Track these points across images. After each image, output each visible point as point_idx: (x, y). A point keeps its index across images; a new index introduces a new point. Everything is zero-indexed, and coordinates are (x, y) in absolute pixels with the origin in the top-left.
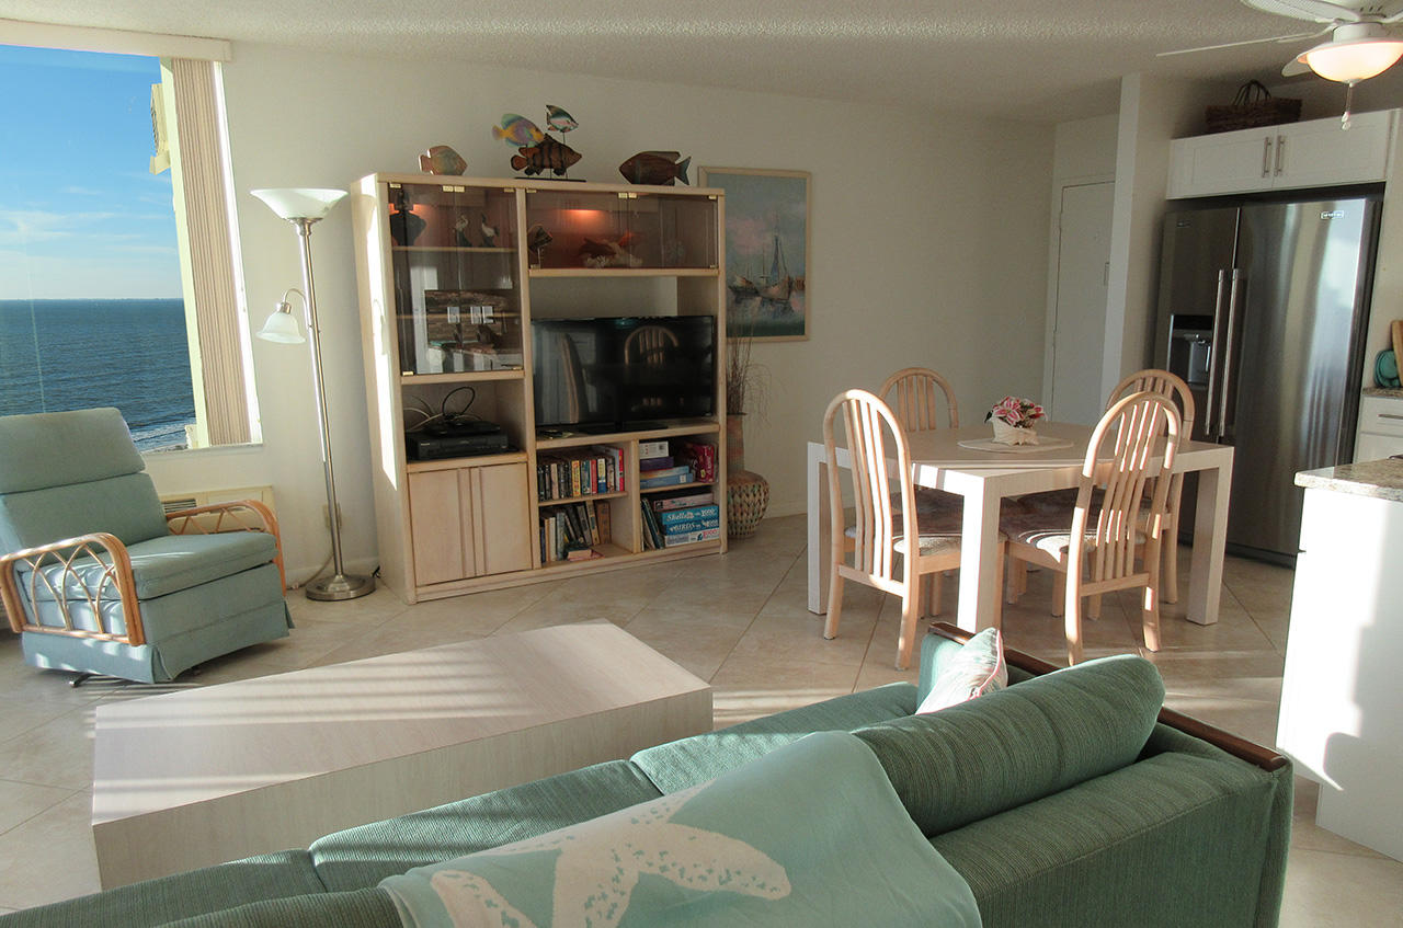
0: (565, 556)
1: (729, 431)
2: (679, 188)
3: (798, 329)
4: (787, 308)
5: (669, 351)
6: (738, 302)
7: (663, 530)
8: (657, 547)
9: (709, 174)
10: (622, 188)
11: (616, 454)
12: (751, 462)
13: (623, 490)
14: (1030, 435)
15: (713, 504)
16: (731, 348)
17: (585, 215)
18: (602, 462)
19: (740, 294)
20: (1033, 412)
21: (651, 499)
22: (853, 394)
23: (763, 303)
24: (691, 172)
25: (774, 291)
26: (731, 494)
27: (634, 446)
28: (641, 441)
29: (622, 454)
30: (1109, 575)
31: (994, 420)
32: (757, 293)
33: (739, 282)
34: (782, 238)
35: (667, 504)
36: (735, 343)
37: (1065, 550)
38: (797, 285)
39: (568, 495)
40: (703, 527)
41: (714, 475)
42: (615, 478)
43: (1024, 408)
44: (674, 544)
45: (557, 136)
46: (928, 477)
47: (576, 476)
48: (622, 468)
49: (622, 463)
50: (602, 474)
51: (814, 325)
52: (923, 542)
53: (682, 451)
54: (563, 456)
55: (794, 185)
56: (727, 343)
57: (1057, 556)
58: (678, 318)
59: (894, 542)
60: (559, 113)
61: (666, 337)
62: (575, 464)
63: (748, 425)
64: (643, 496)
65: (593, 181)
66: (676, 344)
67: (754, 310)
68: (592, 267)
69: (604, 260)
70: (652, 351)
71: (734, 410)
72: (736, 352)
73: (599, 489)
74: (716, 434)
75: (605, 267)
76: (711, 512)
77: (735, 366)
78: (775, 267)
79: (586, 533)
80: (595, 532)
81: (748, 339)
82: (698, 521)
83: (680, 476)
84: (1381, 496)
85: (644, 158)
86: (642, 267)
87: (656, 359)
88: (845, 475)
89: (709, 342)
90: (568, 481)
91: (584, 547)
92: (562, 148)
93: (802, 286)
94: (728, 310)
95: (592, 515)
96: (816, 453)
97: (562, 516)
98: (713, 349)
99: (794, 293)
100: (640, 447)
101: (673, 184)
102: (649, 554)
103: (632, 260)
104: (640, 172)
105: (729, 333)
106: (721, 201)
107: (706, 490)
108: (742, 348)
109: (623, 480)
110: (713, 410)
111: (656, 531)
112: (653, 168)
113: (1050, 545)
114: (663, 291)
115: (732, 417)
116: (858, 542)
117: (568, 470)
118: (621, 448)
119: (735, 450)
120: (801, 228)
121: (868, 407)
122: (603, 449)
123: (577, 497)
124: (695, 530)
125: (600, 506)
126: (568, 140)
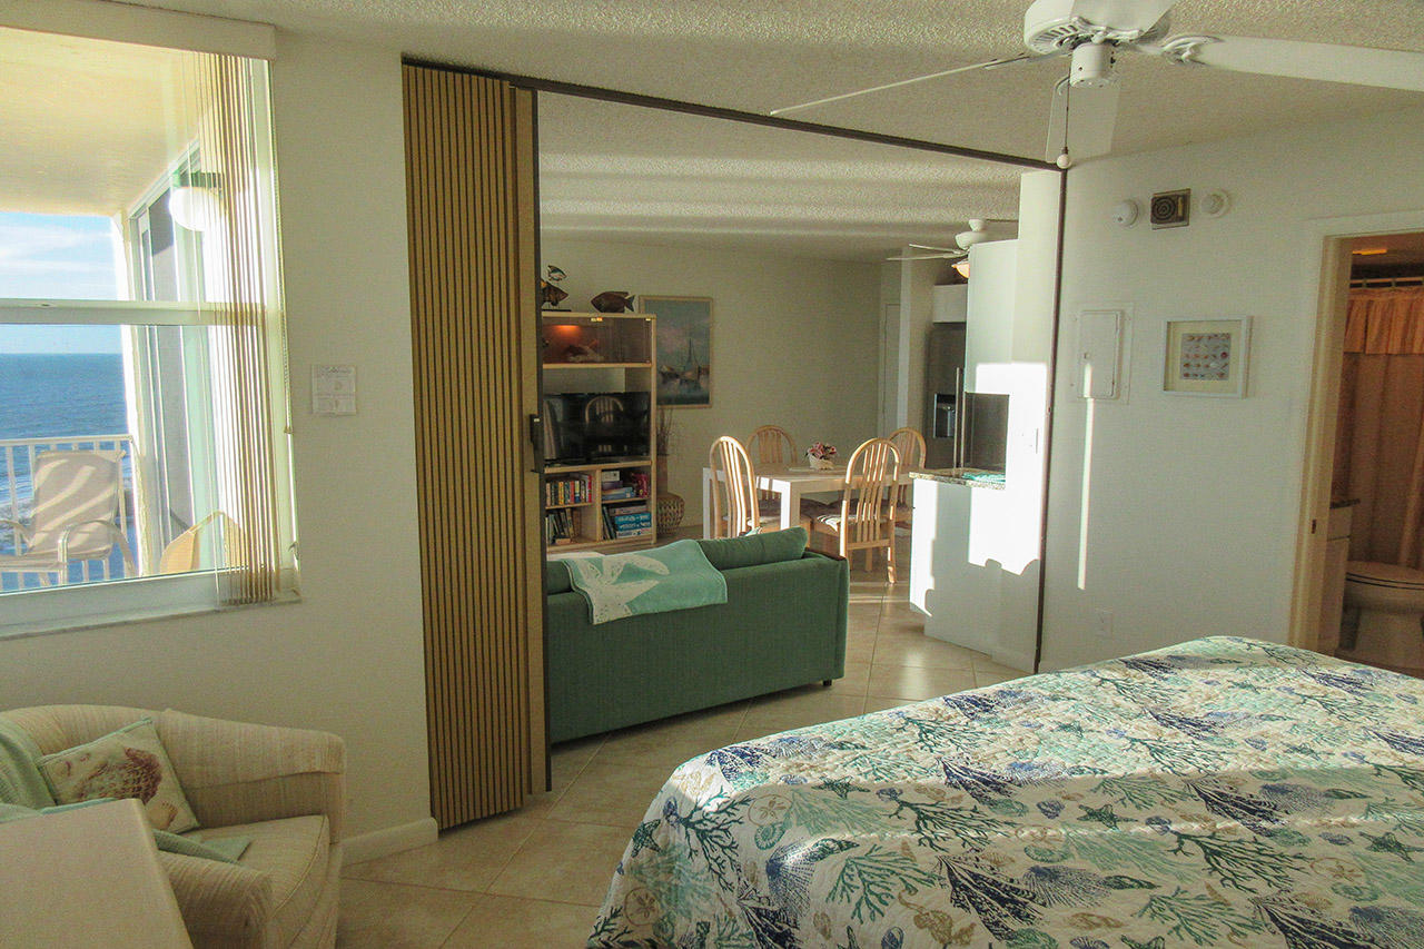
0: (554, 541)
1: (658, 467)
2: (627, 314)
3: (704, 400)
4: (697, 387)
5: (617, 412)
6: (664, 382)
7: (616, 528)
8: (612, 538)
9: (646, 301)
10: (592, 315)
11: (586, 478)
12: (672, 488)
13: (590, 501)
14: (829, 464)
15: (648, 512)
16: (660, 412)
17: (568, 329)
18: (577, 483)
19: (666, 377)
20: (831, 451)
21: (608, 507)
22: (723, 439)
23: (681, 383)
24: (635, 304)
25: (689, 375)
26: (659, 507)
27: (598, 472)
28: (603, 471)
29: (590, 478)
30: (865, 538)
31: (810, 455)
32: (677, 376)
33: (665, 369)
34: (694, 342)
35: (618, 510)
36: (662, 409)
37: (839, 524)
38: (704, 371)
39: (556, 503)
40: (641, 527)
41: (648, 493)
42: (585, 494)
43: (826, 448)
44: (622, 537)
45: (553, 283)
46: (764, 484)
47: (561, 492)
48: (590, 487)
49: (590, 483)
50: (577, 491)
51: (715, 397)
52: (762, 520)
53: (628, 477)
54: (553, 479)
55: (703, 306)
56: (657, 409)
57: (836, 528)
58: (625, 393)
59: (747, 521)
60: (555, 270)
61: (615, 405)
62: (561, 484)
63: (670, 461)
64: (603, 505)
65: (576, 311)
66: (622, 409)
67: (675, 388)
68: (573, 362)
69: (581, 358)
70: (605, 413)
71: (661, 452)
72: (663, 415)
73: (576, 500)
74: (649, 467)
75: (582, 362)
76: (646, 517)
77: (662, 424)
78: (689, 360)
79: (566, 530)
80: (571, 530)
81: (670, 406)
82: (638, 522)
83: (627, 494)
84: (933, 479)
85: (606, 295)
86: (604, 362)
87: (609, 419)
88: (721, 485)
89: (646, 408)
90: (556, 494)
91: (564, 537)
92: (557, 290)
93: (707, 371)
94: (658, 387)
95: (569, 518)
96: (707, 474)
97: (552, 516)
98: (648, 412)
99: (702, 376)
100: (602, 476)
101: (623, 312)
102: (607, 542)
103: (599, 358)
104: (604, 303)
105: (659, 402)
106: (653, 323)
107: (643, 503)
108: (667, 413)
109: (590, 495)
110: (648, 451)
111: (611, 527)
112: (611, 302)
113: (832, 522)
114: (617, 375)
115: (660, 457)
116: (729, 524)
117: (556, 488)
118: (591, 475)
119: (662, 478)
120: (706, 335)
121: (731, 445)
122: (577, 476)
123: (561, 504)
124: (636, 528)
125: (575, 513)
126: (562, 286)
